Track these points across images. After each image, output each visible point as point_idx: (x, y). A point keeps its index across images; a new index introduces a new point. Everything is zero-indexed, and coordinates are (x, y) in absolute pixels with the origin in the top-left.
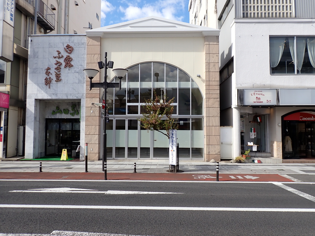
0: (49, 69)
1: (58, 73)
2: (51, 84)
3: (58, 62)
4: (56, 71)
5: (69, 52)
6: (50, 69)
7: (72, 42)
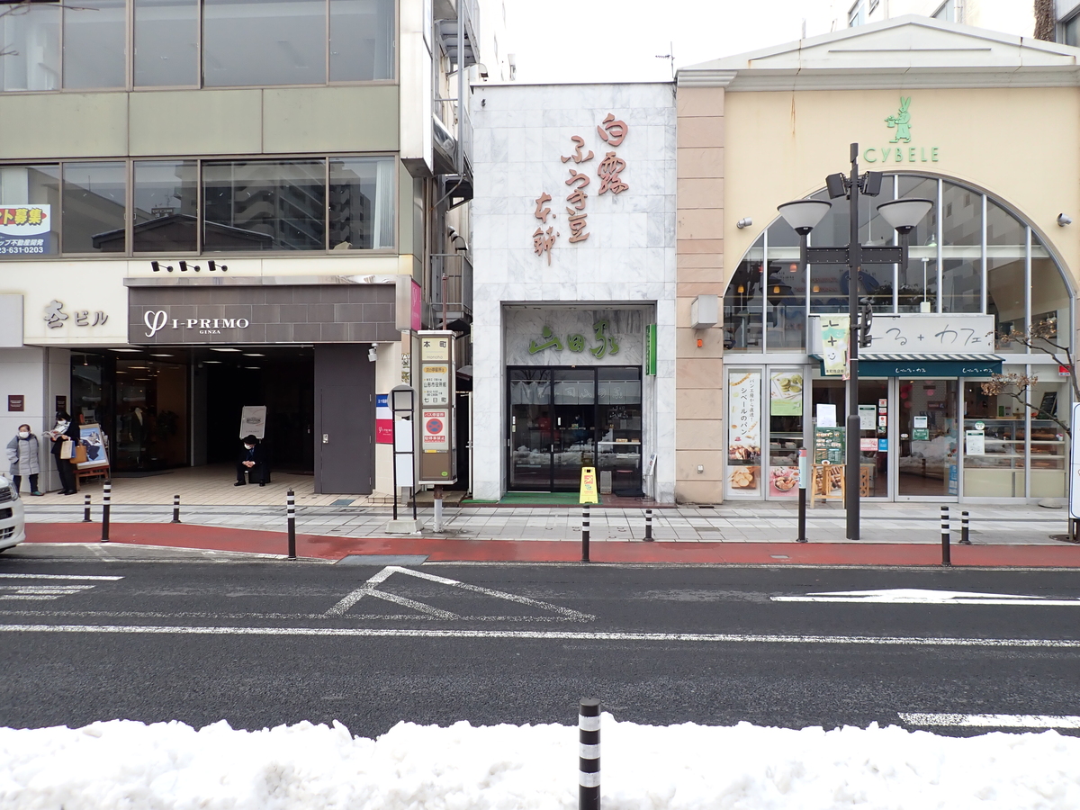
0: (546, 199)
1: (579, 214)
2: (554, 251)
3: (576, 178)
4: (572, 207)
5: (616, 139)
6: (549, 200)
7: (623, 107)
